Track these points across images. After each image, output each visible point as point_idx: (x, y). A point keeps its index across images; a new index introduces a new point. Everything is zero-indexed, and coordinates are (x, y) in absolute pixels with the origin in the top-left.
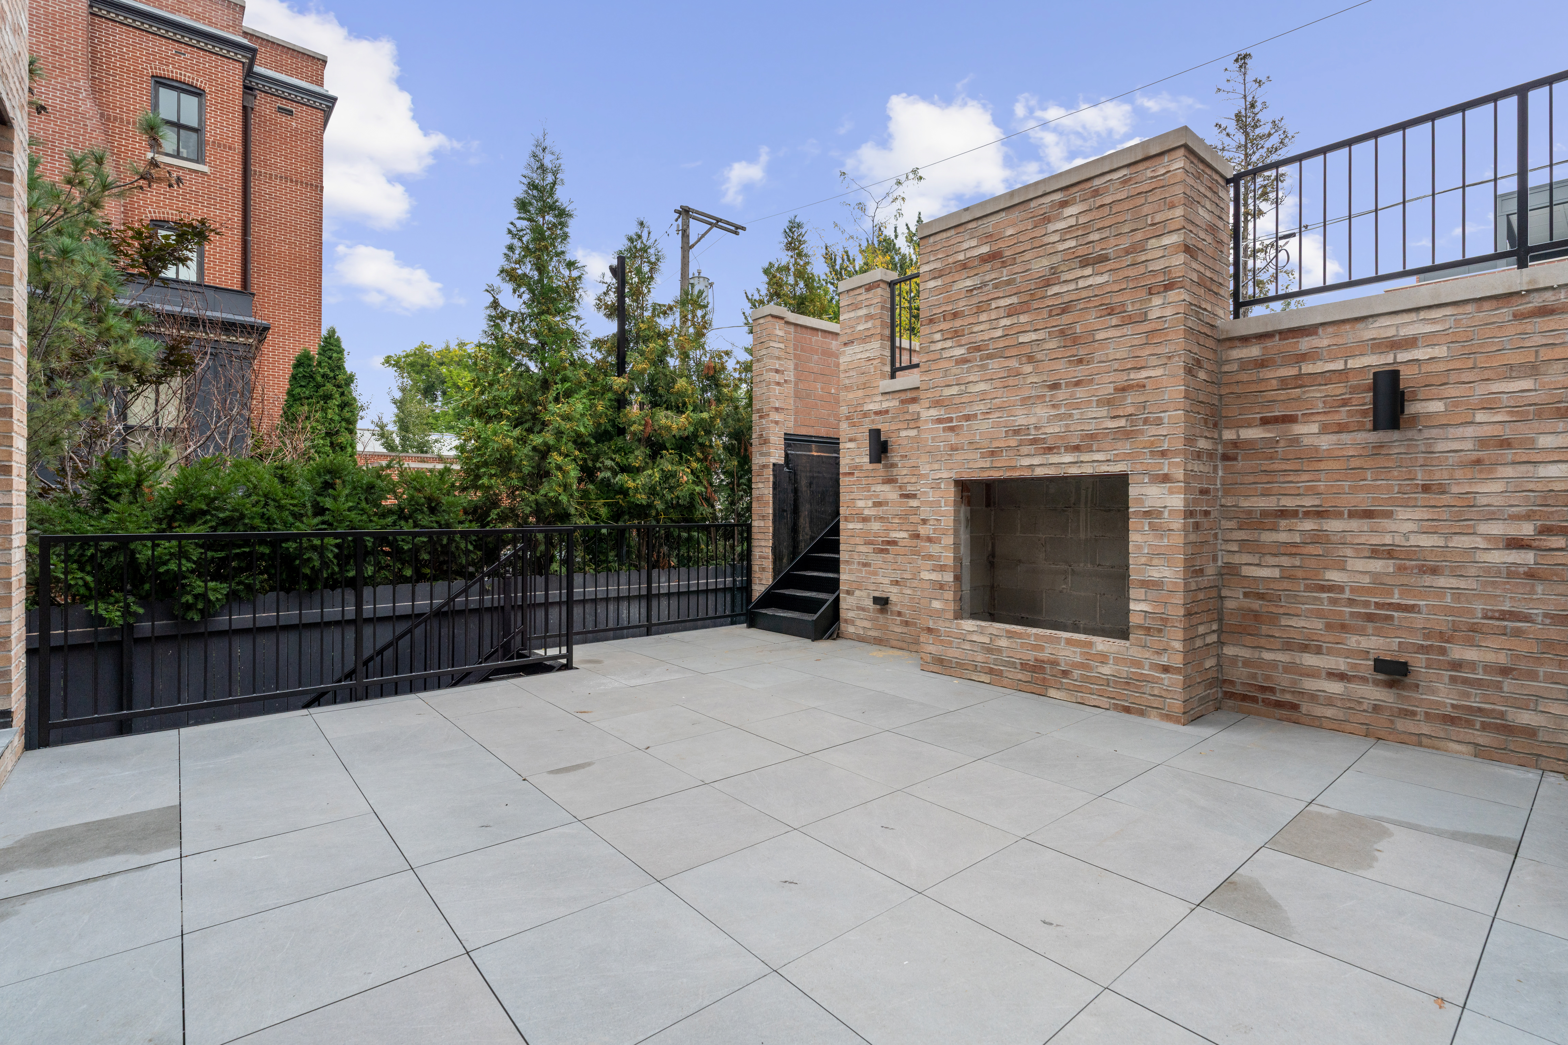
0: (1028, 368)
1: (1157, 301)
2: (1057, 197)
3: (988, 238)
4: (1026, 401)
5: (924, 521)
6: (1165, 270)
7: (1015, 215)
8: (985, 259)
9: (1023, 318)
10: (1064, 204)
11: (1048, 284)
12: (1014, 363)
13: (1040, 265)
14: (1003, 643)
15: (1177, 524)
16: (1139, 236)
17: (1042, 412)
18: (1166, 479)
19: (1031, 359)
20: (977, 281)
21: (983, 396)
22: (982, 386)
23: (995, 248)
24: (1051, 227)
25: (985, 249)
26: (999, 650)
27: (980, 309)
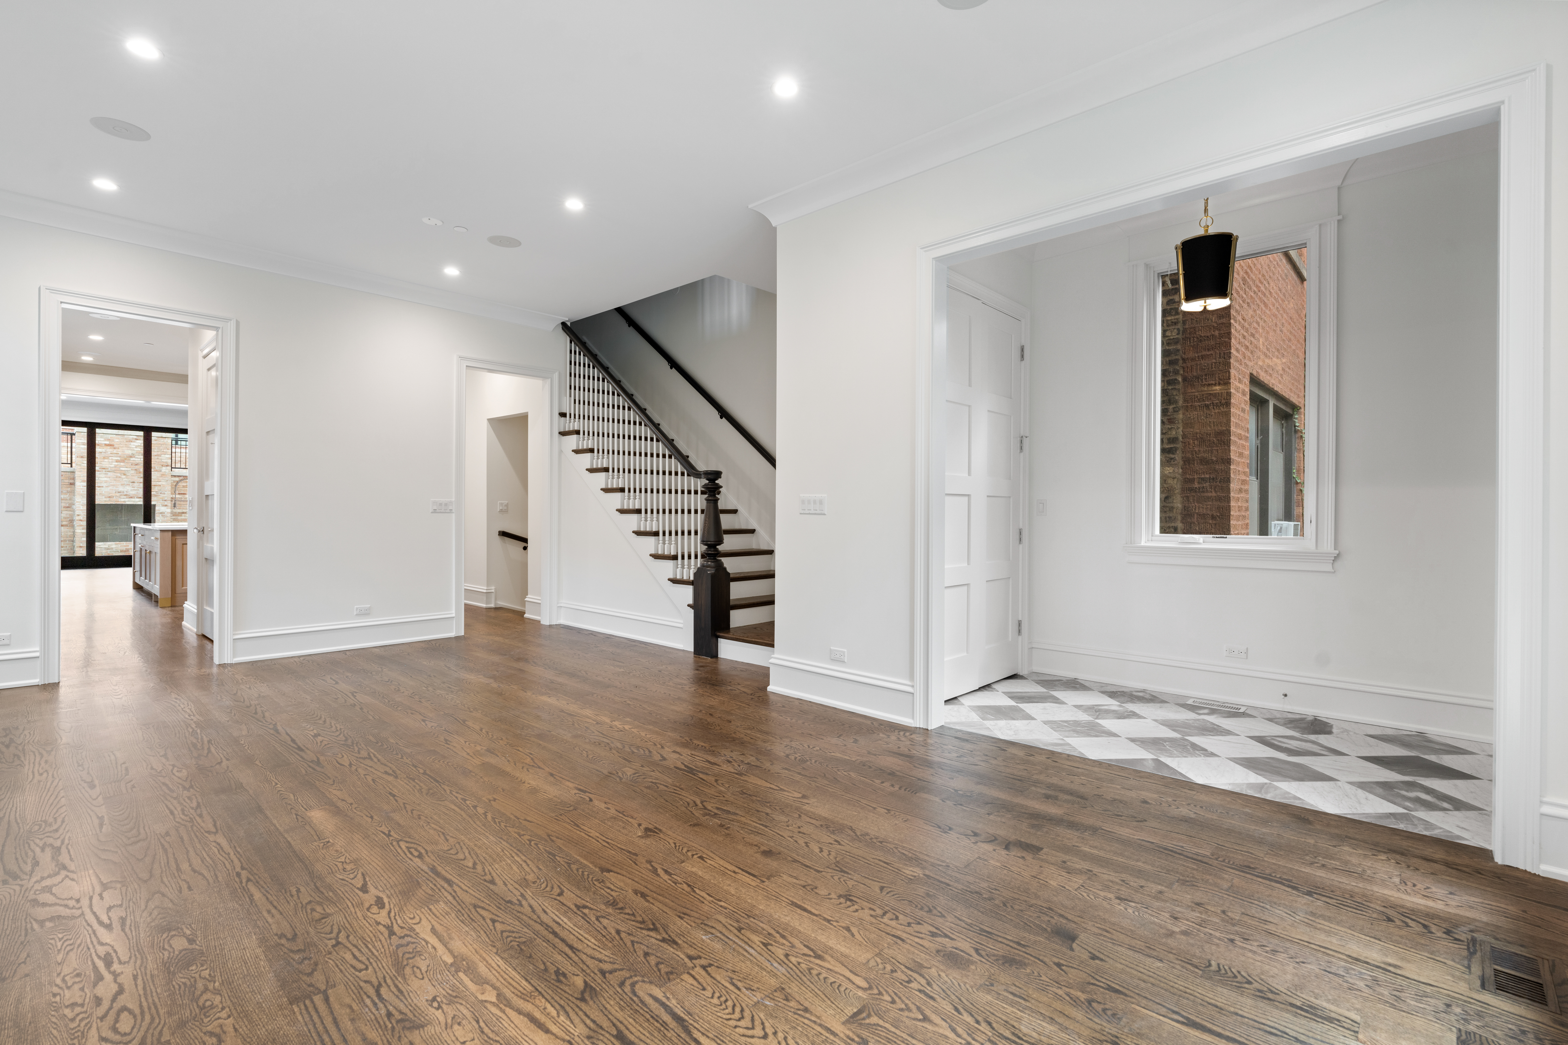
0: (124, 477)
1: (164, 468)
2: (135, 437)
3: (109, 440)
4: (122, 485)
5: (78, 515)
6: (166, 462)
7: (119, 437)
8: (106, 445)
9: (122, 464)
10: (137, 439)
11: (131, 457)
12: (119, 475)
13: (129, 452)
14: (114, 546)
15: (169, 515)
16: (159, 453)
17: (128, 488)
18: (166, 506)
19: (124, 474)
20: (103, 450)
21: (106, 482)
22: (106, 479)
23: (112, 443)
24: (132, 443)
25: (107, 442)
26: (112, 549)
27: (104, 458)
